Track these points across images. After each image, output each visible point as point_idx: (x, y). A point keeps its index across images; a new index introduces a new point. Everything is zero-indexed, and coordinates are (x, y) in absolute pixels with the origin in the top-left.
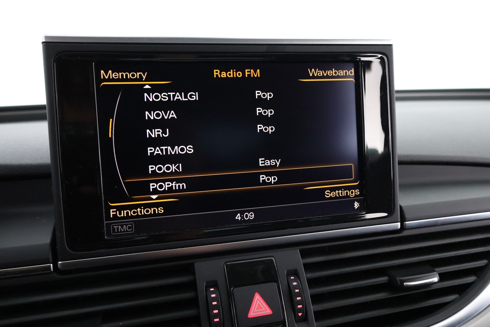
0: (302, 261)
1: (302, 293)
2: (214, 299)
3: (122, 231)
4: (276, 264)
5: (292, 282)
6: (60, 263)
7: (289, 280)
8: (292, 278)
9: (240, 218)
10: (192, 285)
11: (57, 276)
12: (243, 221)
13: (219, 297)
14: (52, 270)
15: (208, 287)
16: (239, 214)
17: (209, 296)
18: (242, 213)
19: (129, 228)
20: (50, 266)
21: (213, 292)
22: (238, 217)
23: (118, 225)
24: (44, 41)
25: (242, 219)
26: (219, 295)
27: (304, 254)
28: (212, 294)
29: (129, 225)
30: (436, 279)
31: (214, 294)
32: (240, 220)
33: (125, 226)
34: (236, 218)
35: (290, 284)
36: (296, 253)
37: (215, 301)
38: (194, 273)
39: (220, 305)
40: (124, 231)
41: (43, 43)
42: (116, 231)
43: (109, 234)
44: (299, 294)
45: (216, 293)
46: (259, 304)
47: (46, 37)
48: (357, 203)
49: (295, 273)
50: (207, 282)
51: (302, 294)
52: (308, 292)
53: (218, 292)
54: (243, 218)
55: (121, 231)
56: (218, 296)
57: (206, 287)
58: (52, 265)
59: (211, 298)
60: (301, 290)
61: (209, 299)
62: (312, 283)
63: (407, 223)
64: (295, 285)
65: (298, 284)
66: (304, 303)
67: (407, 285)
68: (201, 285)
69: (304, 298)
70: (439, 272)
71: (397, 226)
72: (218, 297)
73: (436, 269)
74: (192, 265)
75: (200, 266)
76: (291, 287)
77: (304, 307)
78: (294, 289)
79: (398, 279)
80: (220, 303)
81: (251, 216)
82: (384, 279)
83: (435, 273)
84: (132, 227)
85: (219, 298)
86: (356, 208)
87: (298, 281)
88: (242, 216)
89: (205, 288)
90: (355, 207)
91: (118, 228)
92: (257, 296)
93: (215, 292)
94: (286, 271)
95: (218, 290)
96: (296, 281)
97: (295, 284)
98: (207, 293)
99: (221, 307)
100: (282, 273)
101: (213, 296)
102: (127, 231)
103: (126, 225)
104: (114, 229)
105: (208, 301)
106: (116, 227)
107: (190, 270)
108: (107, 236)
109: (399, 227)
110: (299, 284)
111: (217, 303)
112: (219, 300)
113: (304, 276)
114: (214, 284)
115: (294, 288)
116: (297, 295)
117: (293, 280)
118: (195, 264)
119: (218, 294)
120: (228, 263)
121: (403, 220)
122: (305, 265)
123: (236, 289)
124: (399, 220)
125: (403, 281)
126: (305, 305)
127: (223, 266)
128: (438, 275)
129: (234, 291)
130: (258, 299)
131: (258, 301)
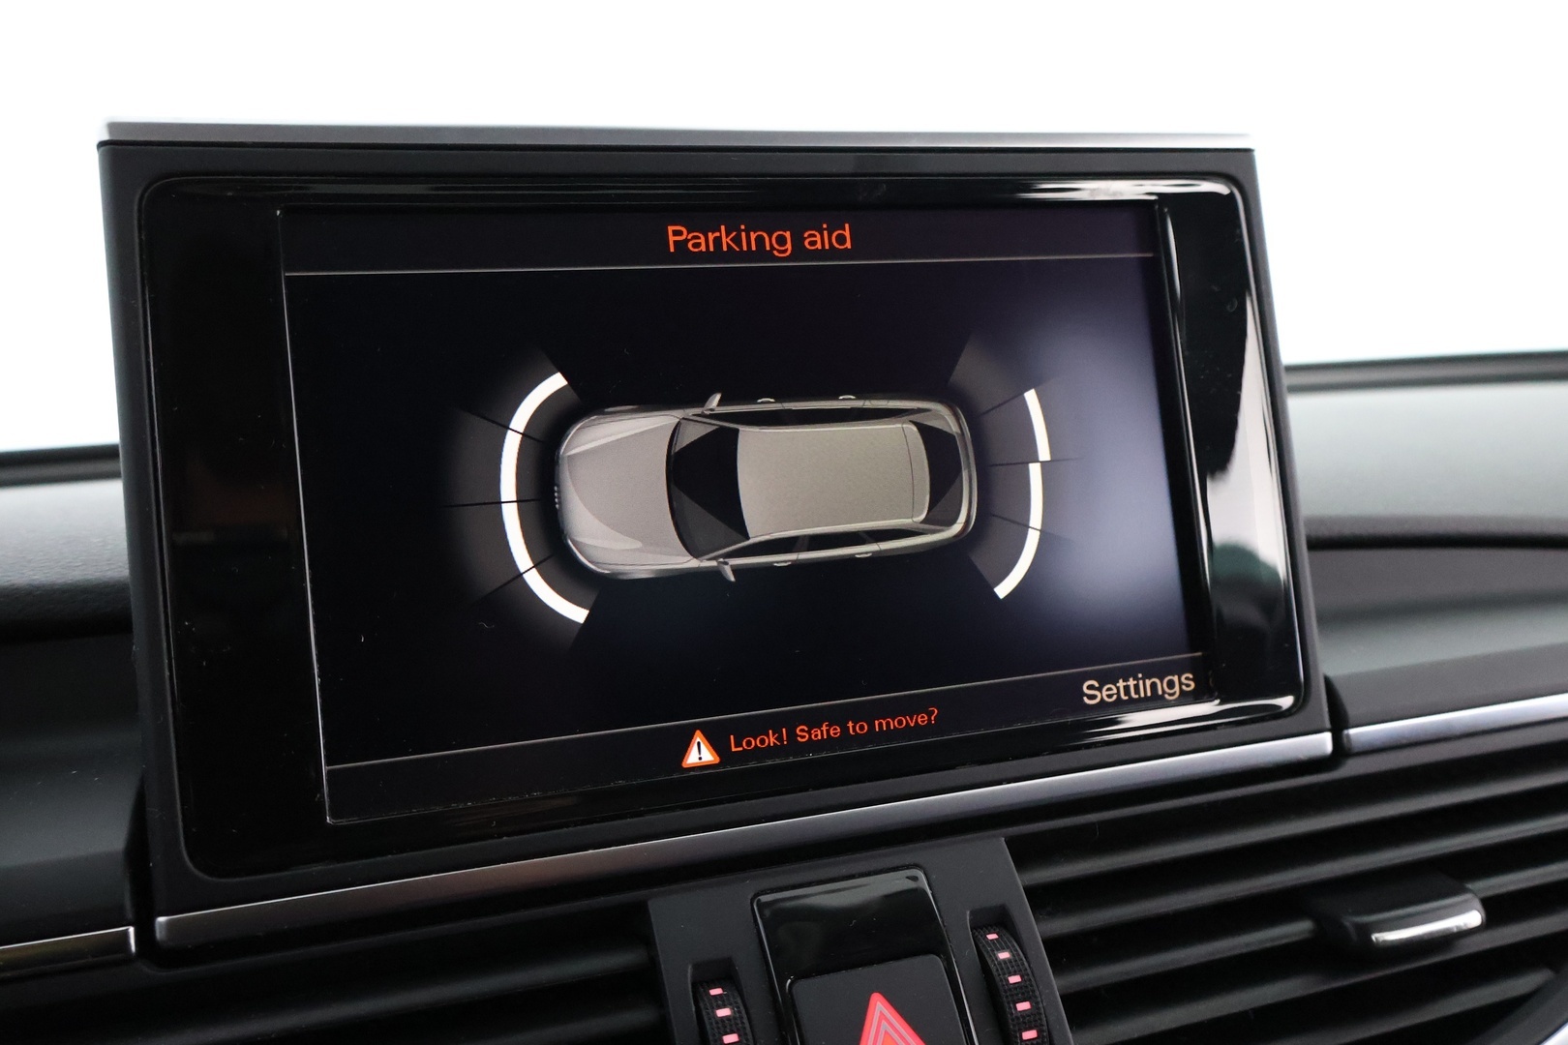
0: (1019, 881)
1: (1032, 986)
2: (727, 1026)
4: (931, 889)
5: (993, 951)
7: (984, 946)
8: (992, 937)
10: (645, 983)
13: (745, 1016)
15: (701, 984)
17: (708, 1014)
21: (721, 1001)
26: (742, 1008)
27: (1025, 853)
28: (719, 1007)
30: (1473, 918)
31: (724, 1006)
35: (988, 959)
36: (995, 848)
37: (732, 1032)
44: (1020, 993)
45: (731, 1004)
46: (886, 1032)
49: (1000, 919)
50: (696, 967)
51: (1033, 992)
52: (1055, 985)
53: (739, 1001)
56: (739, 1012)
57: (694, 985)
59: (717, 1023)
60: (1028, 975)
61: (708, 1027)
62: (1064, 952)
63: (1352, 732)
64: (1004, 961)
65: (1013, 955)
66: (1041, 1019)
67: (1385, 941)
68: (677, 976)
69: (1041, 1006)
70: (1483, 895)
71: (1323, 743)
72: (741, 1018)
73: (1471, 885)
74: (641, 907)
75: (667, 911)
76: (991, 966)
77: (1044, 1037)
78: (1003, 974)
79: (1351, 921)
80: (750, 1037)
82: (1298, 929)
83: (1471, 896)
85: (745, 1020)
87: (1014, 946)
89: (690, 986)
92: (879, 1004)
93: (729, 1000)
94: (968, 913)
95: (736, 994)
96: (1008, 948)
97: (1004, 955)
98: (702, 1005)
100: (955, 922)
101: (723, 1012)
105: (706, 1032)
107: (633, 928)
109: (1329, 747)
110: (1019, 955)
111: (739, 1036)
112: (744, 1028)
113: (1034, 929)
114: (724, 973)
115: (1002, 969)
116: (1017, 995)
117: (995, 945)
118: (651, 904)
119: (738, 1007)
120: (765, 898)
121: (1339, 723)
122: (1031, 891)
123: (803, 984)
124: (1328, 725)
125: (1366, 930)
126: (1045, 1028)
127: (750, 908)
128: (1477, 904)
129: (794, 991)
130: (882, 1016)
131: (884, 1023)
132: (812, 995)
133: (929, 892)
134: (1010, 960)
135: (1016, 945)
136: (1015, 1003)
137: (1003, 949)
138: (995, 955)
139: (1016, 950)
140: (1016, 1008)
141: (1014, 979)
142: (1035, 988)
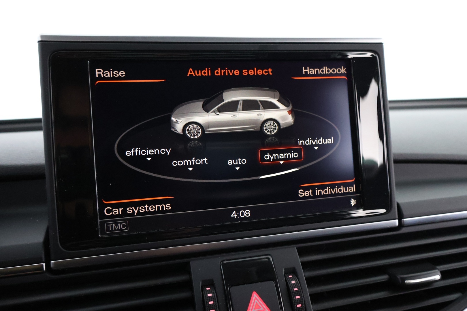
0: (300, 260)
1: (301, 291)
2: (210, 299)
3: (117, 229)
4: (273, 262)
5: (290, 280)
6: (52, 263)
7: (288, 279)
8: (290, 276)
9: (235, 216)
10: (188, 285)
11: (49, 276)
12: (239, 219)
13: (216, 296)
14: (45, 269)
15: (204, 286)
16: (235, 212)
17: (205, 295)
18: (238, 211)
19: (124, 226)
20: (42, 265)
21: (209, 292)
22: (234, 215)
23: (113, 224)
24: (40, 40)
25: (238, 217)
26: (215, 294)
27: (302, 252)
28: (209, 293)
29: (123, 224)
30: (438, 277)
31: (210, 293)
32: (235, 217)
33: (119, 224)
34: (232, 216)
35: (288, 283)
36: (293, 250)
37: (212, 301)
38: (189, 273)
39: (217, 304)
40: (118, 230)
41: (39, 42)
42: (110, 230)
43: (103, 233)
44: (297, 293)
45: (212, 293)
46: (257, 303)
47: (42, 37)
48: (354, 200)
49: (293, 272)
50: (203, 281)
51: (301, 293)
52: (307, 291)
53: (215, 292)
54: (238, 215)
55: (115, 230)
56: (214, 295)
57: (202, 287)
58: (44, 264)
59: (208, 298)
60: (300, 288)
61: (205, 299)
62: (311, 281)
63: (405, 220)
64: (293, 284)
65: (296, 282)
66: (303, 302)
67: (409, 283)
68: (197, 284)
69: (303, 297)
70: (441, 270)
71: (395, 223)
72: (215, 297)
73: (438, 267)
74: (188, 264)
75: (195, 265)
76: (289, 285)
77: (303, 306)
78: (293, 288)
79: (399, 276)
80: (217, 302)
81: (247, 213)
82: (384, 278)
83: (437, 270)
84: (126, 226)
86: (353, 205)
87: (296, 280)
88: (238, 213)
89: (201, 287)
90: (351, 204)
91: (112, 227)
92: (255, 295)
93: (212, 291)
94: (284, 269)
95: (214, 290)
96: (295, 280)
97: (293, 282)
98: (204, 292)
99: (217, 306)
100: (280, 272)
101: (210, 295)
102: (121, 229)
103: (121, 223)
104: (108, 227)
105: (204, 300)
106: (110, 225)
107: (185, 269)
108: (101, 234)
109: (397, 224)
110: (298, 282)
111: (214, 302)
112: (215, 300)
113: (303, 274)
114: (211, 284)
115: (292, 286)
116: (296, 294)
117: (291, 279)
118: (191, 263)
119: (214, 294)
120: (224, 262)
121: (401, 217)
122: (303, 264)
123: (233, 288)
124: (397, 217)
125: (404, 279)
126: (304, 304)
127: (219, 265)
128: (439, 273)
129: (230, 289)
130: (256, 298)
131: (256, 300)
132: (236, 291)
133: (273, 263)
134: (295, 283)
135: (297, 279)
136: (295, 296)
137: (293, 280)
138: (290, 282)
139: (297, 281)
140: (295, 298)
141: (296, 289)
142: (302, 292)
